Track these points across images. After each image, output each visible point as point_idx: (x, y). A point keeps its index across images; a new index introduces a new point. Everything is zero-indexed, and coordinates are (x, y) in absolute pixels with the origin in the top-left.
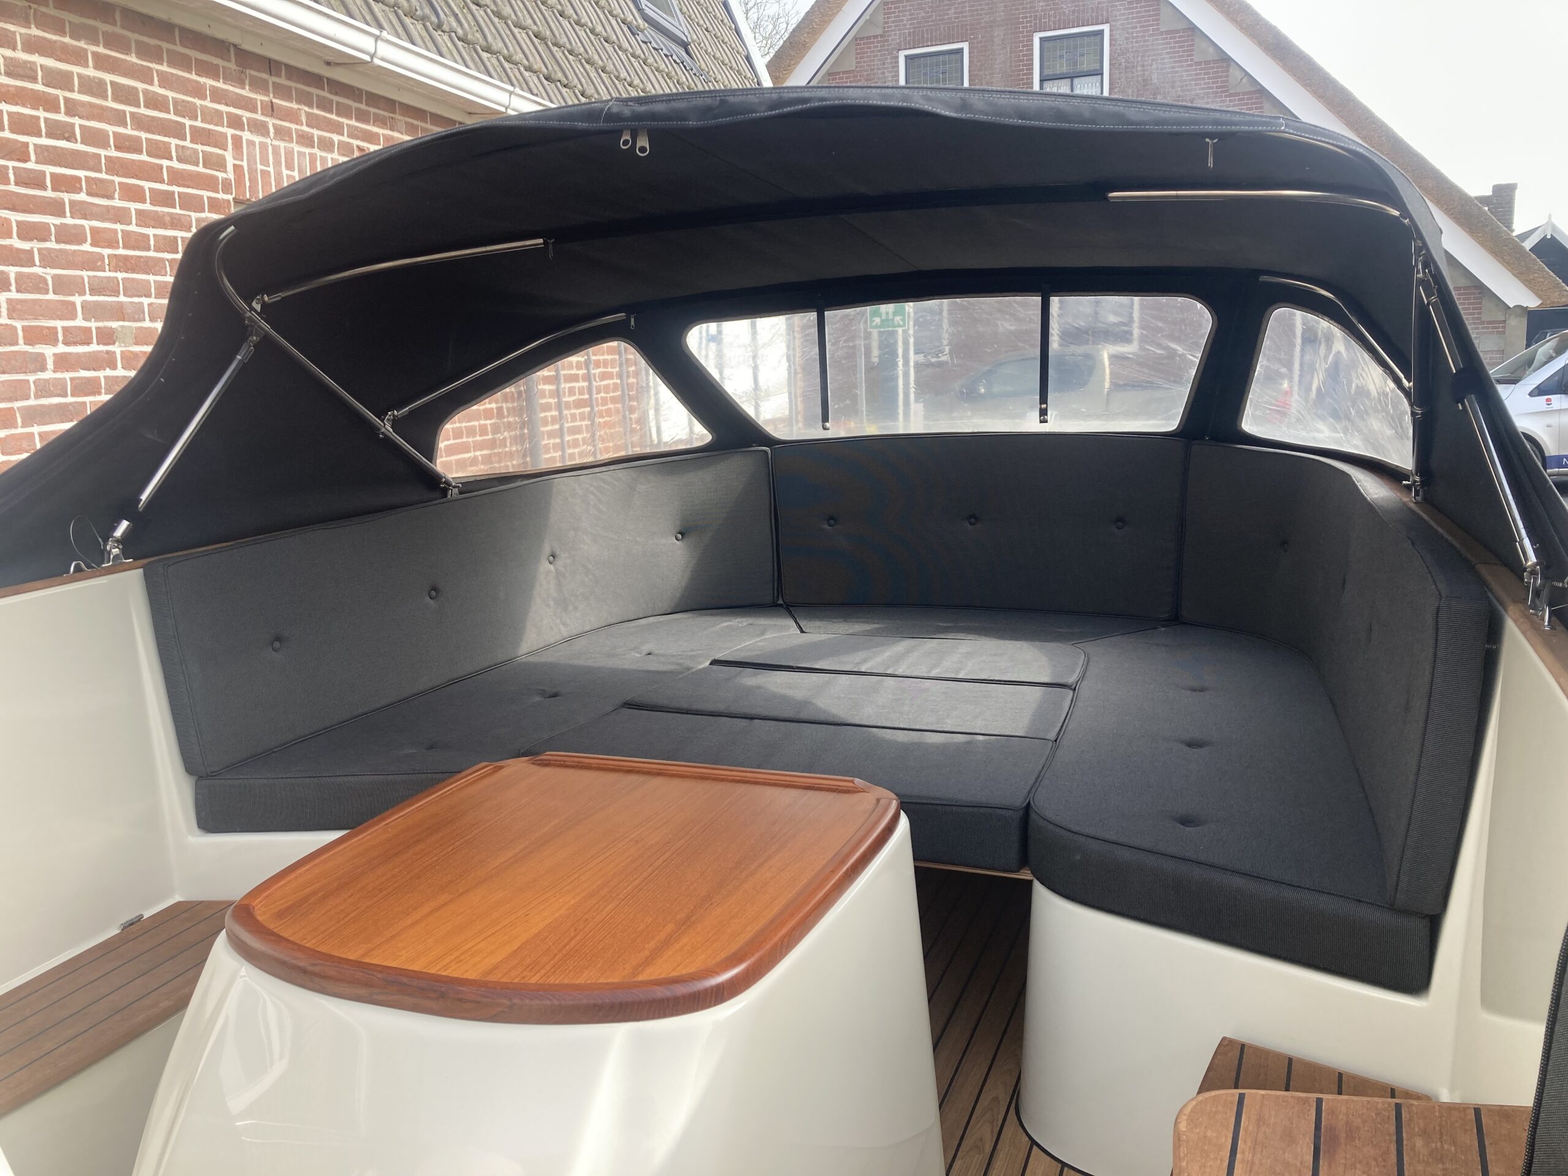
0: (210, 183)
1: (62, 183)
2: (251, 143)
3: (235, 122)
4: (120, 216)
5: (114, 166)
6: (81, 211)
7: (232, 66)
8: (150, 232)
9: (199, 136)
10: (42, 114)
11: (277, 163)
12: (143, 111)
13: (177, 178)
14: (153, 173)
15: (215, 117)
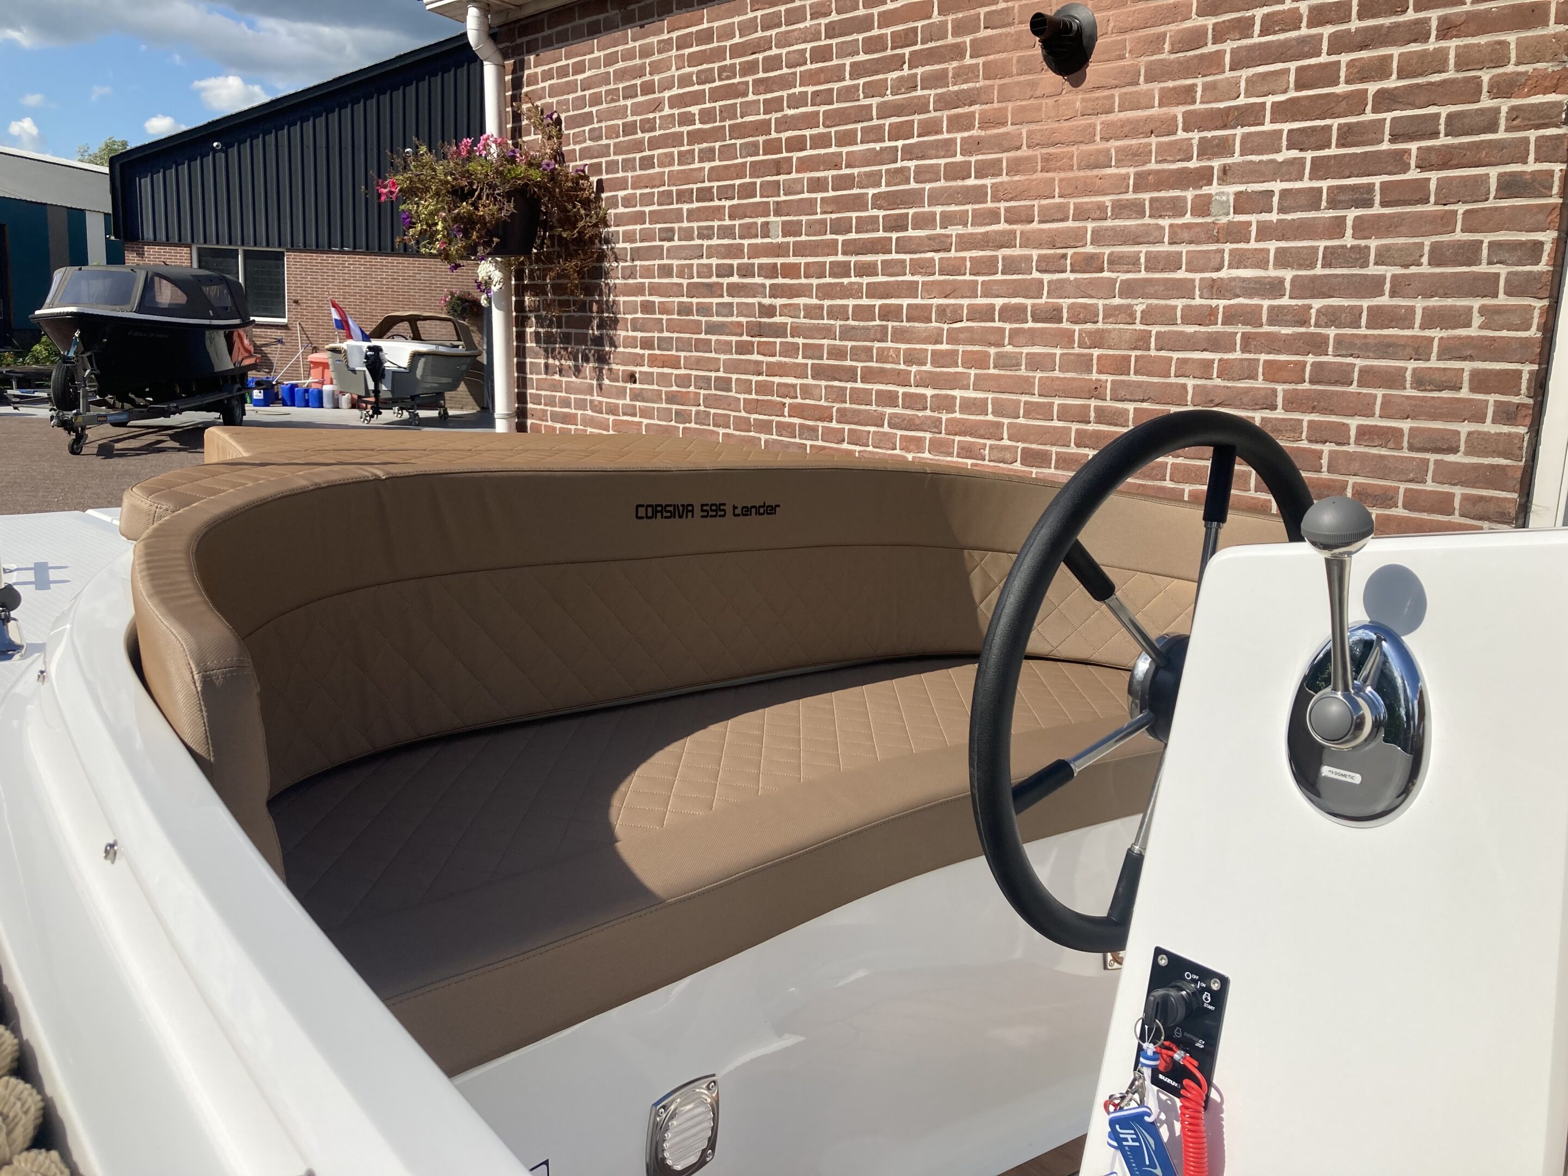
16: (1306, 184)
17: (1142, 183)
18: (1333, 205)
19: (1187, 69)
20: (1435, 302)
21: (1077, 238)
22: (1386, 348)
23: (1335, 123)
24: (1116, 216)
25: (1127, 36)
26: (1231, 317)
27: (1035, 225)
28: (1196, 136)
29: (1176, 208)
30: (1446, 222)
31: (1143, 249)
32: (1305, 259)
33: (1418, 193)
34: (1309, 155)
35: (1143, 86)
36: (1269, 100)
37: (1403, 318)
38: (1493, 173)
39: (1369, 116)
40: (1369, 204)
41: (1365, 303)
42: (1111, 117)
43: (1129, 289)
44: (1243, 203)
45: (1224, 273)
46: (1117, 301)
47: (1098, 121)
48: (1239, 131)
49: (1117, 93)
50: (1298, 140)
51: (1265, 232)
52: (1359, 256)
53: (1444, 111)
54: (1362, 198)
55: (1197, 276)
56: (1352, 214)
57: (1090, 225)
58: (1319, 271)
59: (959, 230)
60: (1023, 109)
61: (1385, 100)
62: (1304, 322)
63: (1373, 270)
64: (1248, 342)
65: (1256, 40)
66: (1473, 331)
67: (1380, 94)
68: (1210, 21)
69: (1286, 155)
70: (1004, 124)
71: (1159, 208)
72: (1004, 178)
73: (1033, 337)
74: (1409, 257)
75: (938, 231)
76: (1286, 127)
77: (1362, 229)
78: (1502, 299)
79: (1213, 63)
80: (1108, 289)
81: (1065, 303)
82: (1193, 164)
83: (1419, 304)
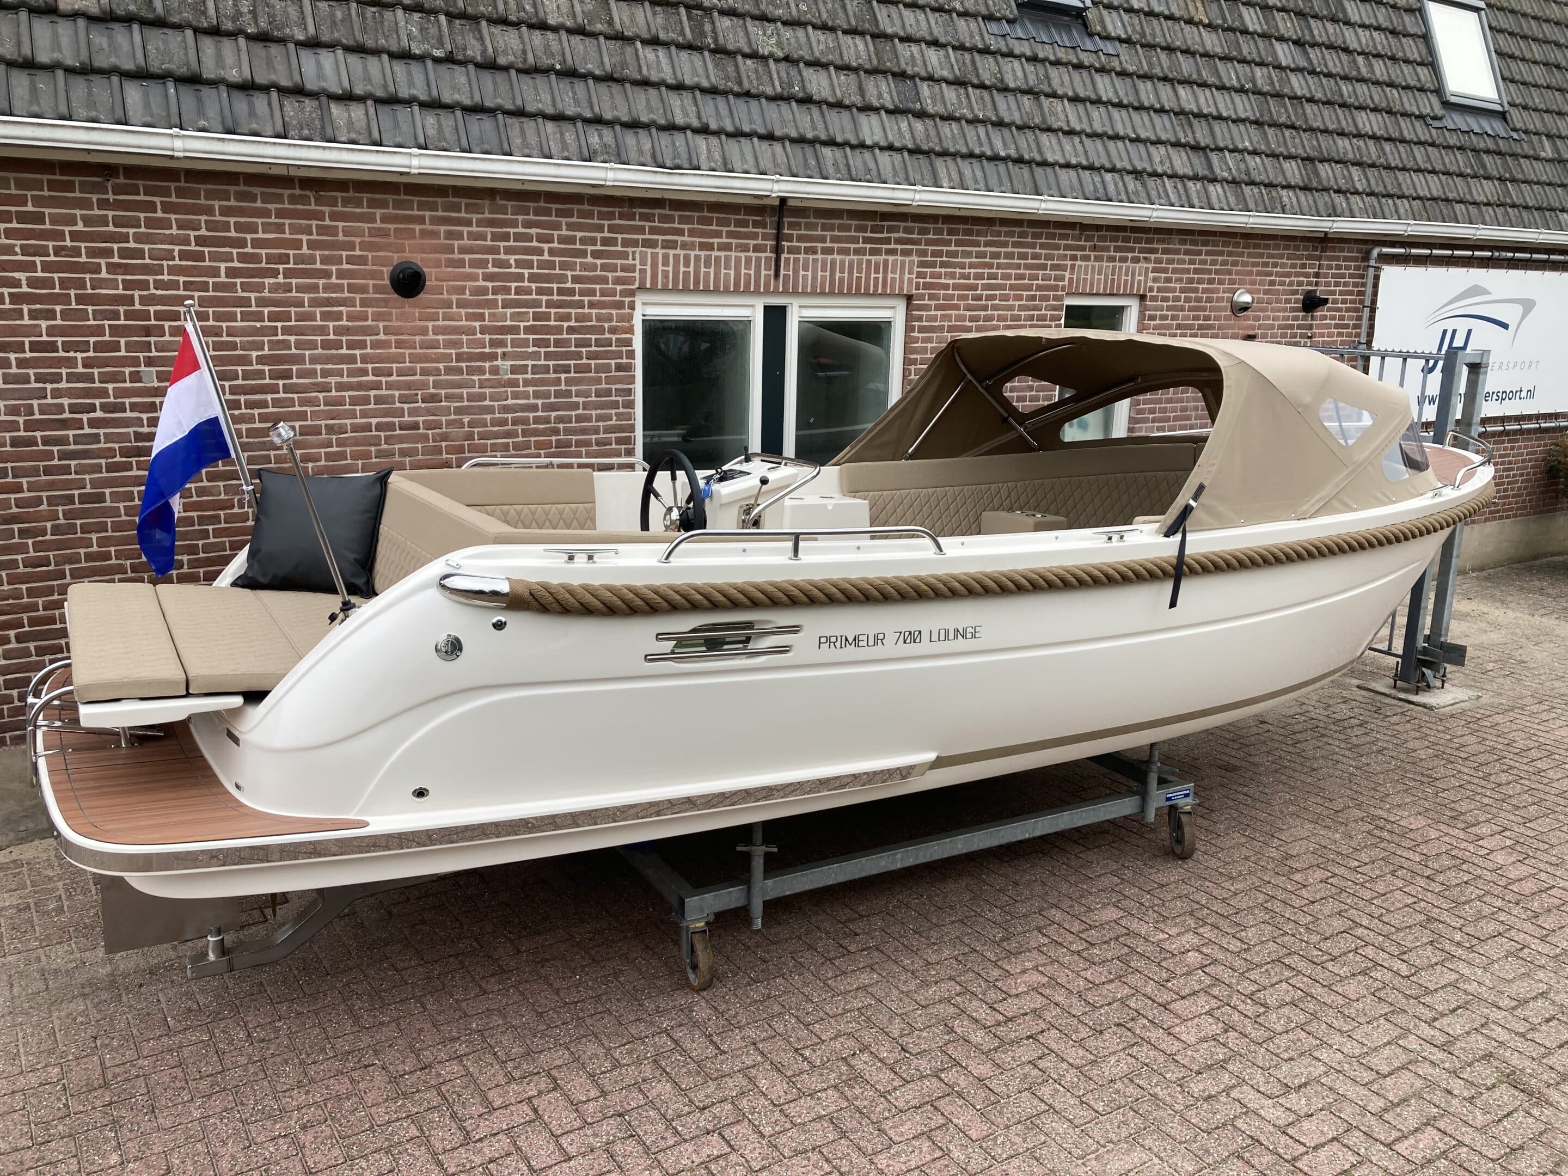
0: (1055, 288)
1: (989, 298)
2: (1080, 266)
3: (1074, 258)
4: (1011, 308)
5: (1012, 287)
6: (995, 308)
7: (1077, 232)
8: (1023, 313)
9: (1054, 268)
10: (986, 271)
11: (1093, 273)
12: (1030, 261)
13: (1039, 288)
14: (1029, 288)
15: (1064, 257)
16: (542, 362)
17: (460, 357)
18: (555, 372)
19: (479, 305)
20: (599, 411)
21: (424, 385)
22: (584, 431)
23: (552, 337)
24: (446, 374)
25: (445, 284)
26: (515, 422)
27: (394, 378)
28: (487, 337)
29: (481, 371)
30: (599, 381)
31: (465, 391)
32: (547, 395)
33: (587, 369)
34: (542, 350)
35: (455, 309)
36: (522, 324)
37: (588, 419)
38: (613, 362)
39: (565, 336)
40: (569, 372)
41: (573, 413)
42: (437, 323)
43: (459, 411)
44: (514, 369)
45: (510, 402)
46: (453, 417)
47: (430, 324)
48: (509, 337)
49: (441, 311)
50: (537, 343)
51: (527, 383)
52: (568, 394)
53: (593, 337)
54: (566, 369)
55: (496, 404)
56: (563, 376)
57: (431, 379)
58: (553, 400)
59: (338, 379)
60: (379, 314)
61: (571, 330)
62: (549, 422)
63: (574, 399)
64: (525, 432)
65: (513, 296)
66: (613, 422)
67: (569, 327)
68: (490, 285)
69: (531, 349)
70: (367, 320)
71: (471, 371)
72: (369, 350)
73: (401, 439)
74: (587, 394)
75: (320, 379)
76: (531, 337)
77: (569, 382)
78: (621, 410)
79: (493, 304)
80: (447, 411)
81: (420, 419)
82: (487, 350)
83: (594, 413)
